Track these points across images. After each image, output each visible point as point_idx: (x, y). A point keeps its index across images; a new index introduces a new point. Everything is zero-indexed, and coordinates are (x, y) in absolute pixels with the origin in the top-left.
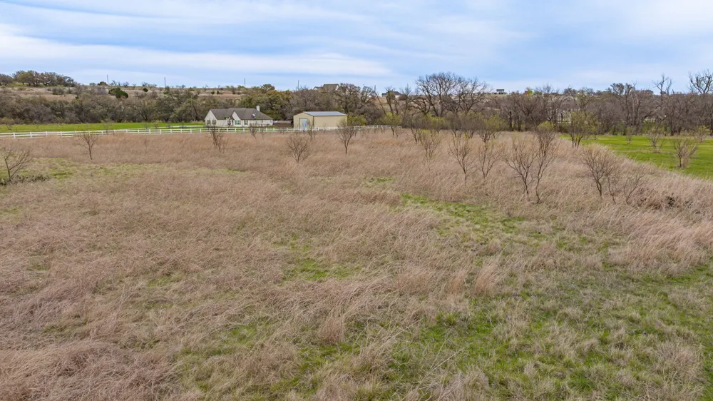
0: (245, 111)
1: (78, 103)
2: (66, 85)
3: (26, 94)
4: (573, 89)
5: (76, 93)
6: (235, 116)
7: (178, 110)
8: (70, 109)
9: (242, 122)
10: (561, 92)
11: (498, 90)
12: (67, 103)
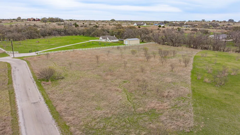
0: (110, 37)
1: (65, 29)
2: (61, 22)
3: (51, 25)
4: (232, 19)
5: (64, 25)
6: (108, 38)
7: (92, 33)
8: (63, 31)
9: (110, 40)
10: (227, 21)
11: (202, 20)
12: (62, 29)
